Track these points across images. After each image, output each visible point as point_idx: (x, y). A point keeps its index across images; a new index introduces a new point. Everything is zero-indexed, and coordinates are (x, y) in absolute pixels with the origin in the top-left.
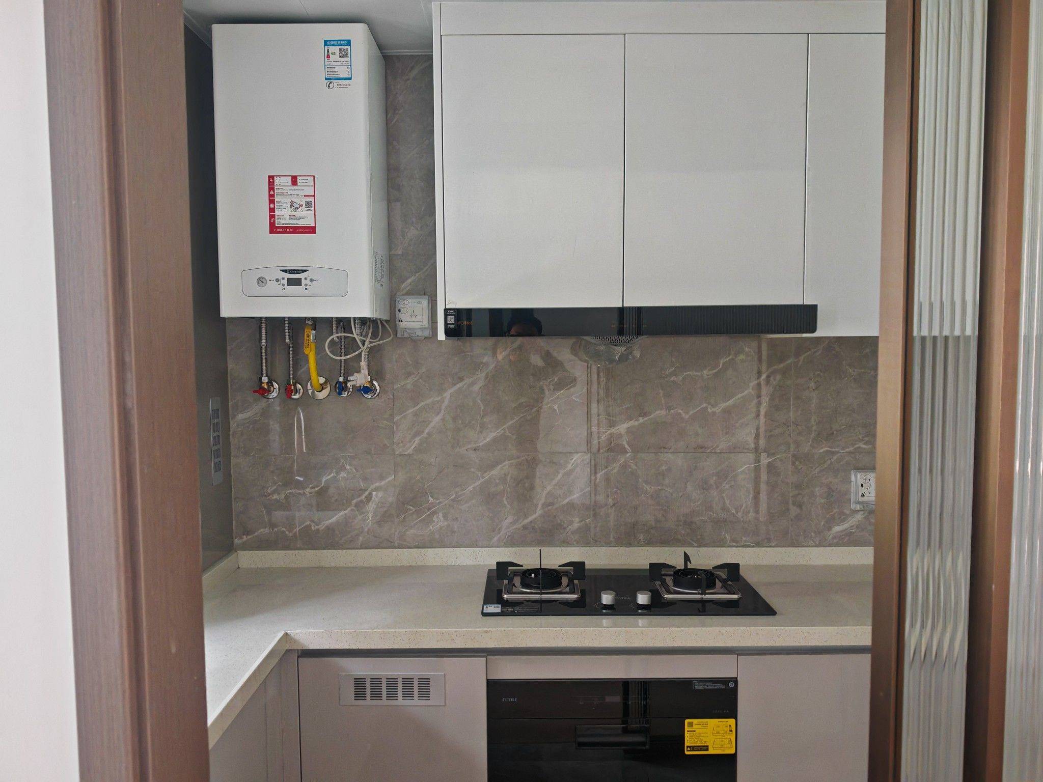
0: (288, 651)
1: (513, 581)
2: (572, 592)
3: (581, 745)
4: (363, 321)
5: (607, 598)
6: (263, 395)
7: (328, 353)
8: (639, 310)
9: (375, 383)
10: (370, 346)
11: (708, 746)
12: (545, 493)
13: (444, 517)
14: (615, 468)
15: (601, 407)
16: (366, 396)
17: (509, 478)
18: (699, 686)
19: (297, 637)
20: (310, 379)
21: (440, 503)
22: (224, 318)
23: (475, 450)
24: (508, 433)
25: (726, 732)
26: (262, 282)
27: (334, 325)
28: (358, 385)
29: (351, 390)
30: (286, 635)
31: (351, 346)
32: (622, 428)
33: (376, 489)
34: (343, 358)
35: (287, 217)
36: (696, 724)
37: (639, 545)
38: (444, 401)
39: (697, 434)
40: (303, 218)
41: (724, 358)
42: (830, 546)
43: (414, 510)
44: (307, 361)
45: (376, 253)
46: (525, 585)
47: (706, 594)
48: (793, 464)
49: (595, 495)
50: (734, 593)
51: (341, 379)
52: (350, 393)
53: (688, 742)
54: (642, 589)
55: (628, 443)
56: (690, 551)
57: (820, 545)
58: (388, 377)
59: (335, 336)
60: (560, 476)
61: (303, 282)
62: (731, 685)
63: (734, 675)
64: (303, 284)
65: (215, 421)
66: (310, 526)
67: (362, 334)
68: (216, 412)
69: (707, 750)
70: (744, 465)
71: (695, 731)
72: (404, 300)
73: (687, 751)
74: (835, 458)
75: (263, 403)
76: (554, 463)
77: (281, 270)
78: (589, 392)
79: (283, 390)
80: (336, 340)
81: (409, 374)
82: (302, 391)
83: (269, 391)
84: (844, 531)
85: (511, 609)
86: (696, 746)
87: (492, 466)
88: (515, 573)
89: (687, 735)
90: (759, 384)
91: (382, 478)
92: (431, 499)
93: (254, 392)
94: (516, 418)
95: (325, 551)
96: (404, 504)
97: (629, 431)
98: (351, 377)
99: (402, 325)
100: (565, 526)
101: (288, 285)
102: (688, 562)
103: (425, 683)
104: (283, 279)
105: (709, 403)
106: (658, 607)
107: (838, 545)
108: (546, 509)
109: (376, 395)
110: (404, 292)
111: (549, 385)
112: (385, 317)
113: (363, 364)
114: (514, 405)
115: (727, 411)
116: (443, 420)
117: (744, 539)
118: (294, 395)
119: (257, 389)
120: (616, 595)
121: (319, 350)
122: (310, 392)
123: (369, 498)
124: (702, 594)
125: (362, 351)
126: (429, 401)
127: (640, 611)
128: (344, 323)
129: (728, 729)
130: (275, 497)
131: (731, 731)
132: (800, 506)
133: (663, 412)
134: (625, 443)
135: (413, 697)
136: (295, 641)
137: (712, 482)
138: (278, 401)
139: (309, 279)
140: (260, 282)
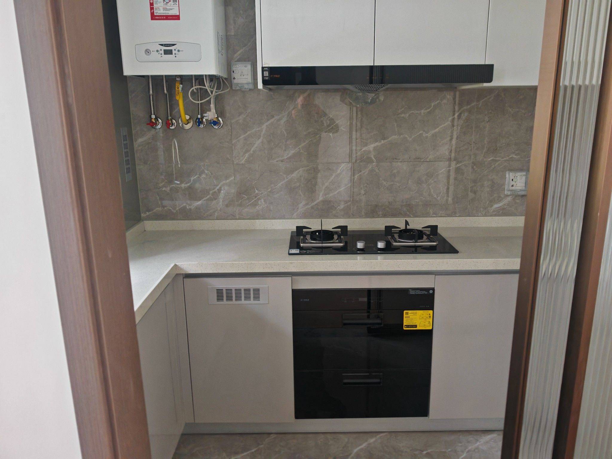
0: (177, 275)
1: (306, 237)
2: (340, 242)
3: (345, 324)
4: (212, 78)
5: (360, 245)
6: (152, 126)
7: (191, 98)
8: (383, 67)
9: (220, 119)
10: (216, 94)
11: (416, 325)
12: (324, 187)
13: (264, 201)
14: (365, 172)
15: (358, 134)
16: (215, 127)
17: (302, 179)
18: (412, 292)
19: (182, 267)
20: (180, 116)
21: (262, 193)
22: (126, 76)
23: (282, 161)
24: (302, 151)
25: (427, 318)
26: (148, 52)
27: (194, 81)
28: (209, 119)
29: (205, 123)
30: (176, 265)
31: (204, 94)
32: (371, 147)
33: (223, 185)
34: (200, 102)
35: (161, 8)
36: (410, 313)
37: (378, 217)
38: (262, 131)
39: (416, 150)
40: (172, 9)
41: (434, 102)
42: (491, 216)
43: (246, 197)
44: (178, 105)
45: (218, 33)
46: (312, 239)
47: (417, 242)
48: (473, 168)
49: (353, 188)
50: (434, 242)
51: (199, 116)
52: (204, 126)
53: (405, 324)
54: (381, 240)
55: (374, 156)
56: (408, 219)
57: (485, 215)
58: (228, 115)
59: (194, 88)
60: (333, 176)
61: (174, 52)
62: (431, 292)
63: (433, 287)
64: (173, 53)
65: (125, 142)
66: (186, 206)
67: (210, 86)
68: (125, 136)
69: (416, 327)
70: (442, 168)
71: (409, 317)
72: (236, 64)
73: (405, 328)
74: (497, 164)
75: (153, 132)
76: (330, 169)
77: (160, 45)
78: (351, 124)
79: (164, 123)
80: (195, 90)
81: (240, 114)
82: (176, 124)
83: (156, 124)
84: (500, 207)
85: (304, 251)
86: (410, 325)
87: (292, 172)
88: (307, 233)
89: (404, 319)
90: (454, 119)
91: (227, 178)
92: (257, 191)
93: (147, 124)
94: (307, 142)
95: (196, 221)
96: (240, 194)
97: (375, 148)
98: (205, 114)
99: (235, 81)
100: (336, 207)
101: (165, 54)
102: (408, 225)
103: (257, 291)
104: (161, 50)
105: (424, 131)
106: (389, 249)
107: (495, 215)
108: (324, 197)
109: (220, 127)
110: (236, 60)
111: (327, 120)
112: (225, 76)
113: (212, 106)
114: (305, 133)
115: (434, 136)
116: (262, 142)
117: (441, 212)
118: (171, 127)
119: (149, 122)
120: (365, 244)
121: (185, 97)
122: (181, 125)
123: (220, 190)
124: (415, 242)
125: (211, 98)
126: (253, 131)
127: (379, 252)
128: (199, 79)
129: (428, 316)
130: (164, 189)
131: (430, 317)
132: (475, 193)
133: (396, 137)
134: (372, 156)
135: (250, 299)
136: (181, 269)
137: (424, 179)
138: (161, 131)
139: (177, 50)
140: (147, 52)
